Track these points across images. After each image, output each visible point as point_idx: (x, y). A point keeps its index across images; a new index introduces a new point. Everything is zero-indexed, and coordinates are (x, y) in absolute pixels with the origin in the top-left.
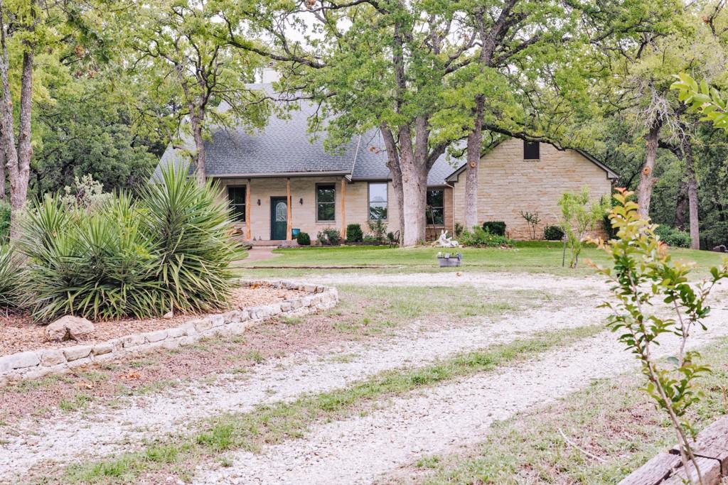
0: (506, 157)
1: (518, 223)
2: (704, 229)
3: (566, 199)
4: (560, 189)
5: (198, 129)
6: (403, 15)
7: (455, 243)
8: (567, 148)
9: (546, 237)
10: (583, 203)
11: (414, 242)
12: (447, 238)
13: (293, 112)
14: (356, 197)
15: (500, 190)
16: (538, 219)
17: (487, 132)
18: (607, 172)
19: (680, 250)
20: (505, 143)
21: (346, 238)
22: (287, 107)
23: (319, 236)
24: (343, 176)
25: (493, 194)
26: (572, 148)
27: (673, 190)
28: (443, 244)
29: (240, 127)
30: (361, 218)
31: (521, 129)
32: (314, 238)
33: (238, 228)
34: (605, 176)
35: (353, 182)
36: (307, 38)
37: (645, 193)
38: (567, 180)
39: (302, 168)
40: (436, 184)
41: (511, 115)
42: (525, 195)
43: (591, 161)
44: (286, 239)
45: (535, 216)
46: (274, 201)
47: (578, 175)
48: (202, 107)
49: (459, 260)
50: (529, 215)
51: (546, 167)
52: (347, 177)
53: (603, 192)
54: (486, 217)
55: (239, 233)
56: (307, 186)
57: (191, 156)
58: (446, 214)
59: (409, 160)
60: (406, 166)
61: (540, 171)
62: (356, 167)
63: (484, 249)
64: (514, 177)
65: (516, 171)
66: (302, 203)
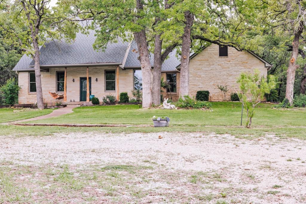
0: (209, 55)
1: (216, 92)
3: (243, 78)
4: (239, 73)
5: (35, 39)
7: (173, 106)
8: (243, 49)
9: (231, 99)
11: (148, 106)
12: (168, 103)
14: (126, 77)
15: (206, 73)
16: (227, 89)
17: (198, 40)
18: (265, 63)
20: (208, 48)
21: (119, 100)
22: (87, 27)
23: (104, 99)
24: (118, 65)
25: (202, 75)
26: (246, 50)
28: (165, 107)
29: (63, 39)
30: (129, 90)
31: (217, 39)
32: (101, 100)
33: (61, 95)
34: (264, 65)
35: (125, 69)
37: (292, 74)
38: (243, 68)
39: (95, 61)
41: (211, 31)
42: (220, 76)
43: (256, 57)
44: (86, 101)
45: (225, 88)
46: (82, 80)
47: (249, 65)
48: (37, 27)
49: (167, 122)
50: (222, 87)
51: (231, 61)
52: (121, 66)
53: (263, 74)
54: (199, 88)
55: (61, 98)
56: (100, 71)
57: (31, 54)
58: (177, 86)
59: (145, 54)
60: (143, 58)
61: (228, 63)
62: (127, 61)
63: (191, 110)
64: (214, 66)
65: (215, 63)
66: (97, 81)
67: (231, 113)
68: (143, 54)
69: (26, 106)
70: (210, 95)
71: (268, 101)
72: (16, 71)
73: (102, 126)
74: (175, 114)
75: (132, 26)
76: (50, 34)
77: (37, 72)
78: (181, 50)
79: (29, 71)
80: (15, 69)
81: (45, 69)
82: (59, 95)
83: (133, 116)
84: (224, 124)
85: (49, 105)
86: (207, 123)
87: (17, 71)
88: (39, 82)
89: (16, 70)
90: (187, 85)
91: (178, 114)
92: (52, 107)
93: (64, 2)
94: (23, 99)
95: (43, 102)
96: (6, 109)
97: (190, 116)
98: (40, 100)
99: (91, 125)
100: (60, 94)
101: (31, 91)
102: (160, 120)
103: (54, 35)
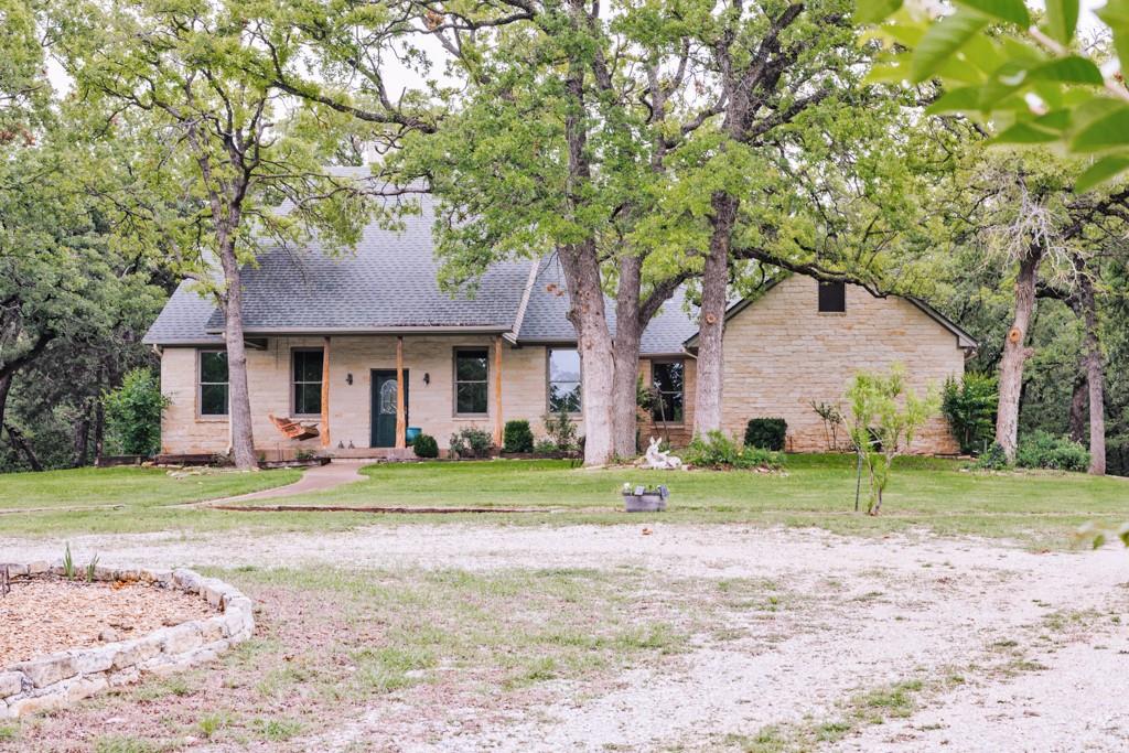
0: (787, 307)
1: (808, 421)
2: (1118, 433)
3: (860, 386)
4: (879, 364)
6: (578, 39)
7: (674, 461)
8: (889, 293)
10: (892, 395)
11: (602, 459)
12: (660, 451)
13: (408, 219)
14: (524, 372)
15: (778, 364)
16: (841, 416)
17: (752, 263)
18: (958, 336)
19: (1070, 475)
20: (786, 283)
21: (503, 445)
22: (399, 208)
23: (454, 442)
24: (499, 334)
25: (765, 371)
26: (898, 295)
27: (1066, 369)
28: (653, 463)
29: (314, 243)
30: (534, 413)
31: (810, 259)
32: (444, 445)
33: (309, 425)
34: (955, 343)
35: (520, 345)
36: (432, 84)
37: (1012, 376)
38: (891, 348)
39: (424, 319)
40: (670, 352)
41: (793, 234)
42: (821, 372)
43: (931, 316)
44: (394, 446)
45: (835, 410)
46: (379, 377)
47: (909, 340)
48: (236, 204)
49: (662, 499)
50: (826, 407)
51: (856, 327)
52: (507, 336)
53: (950, 370)
54: (754, 411)
55: (311, 434)
56: (437, 351)
57: (216, 293)
58: (687, 404)
59: (593, 308)
60: (589, 319)
61: (846, 331)
62: (526, 320)
63: (726, 473)
64: (802, 342)
65: (806, 333)
66: (428, 382)
67: (837, 481)
68: (588, 307)
69: (191, 461)
70: (790, 432)
71: (965, 452)
72: (155, 346)
73: (480, 511)
74: (683, 482)
75: (560, 227)
76: (273, 226)
77: (235, 351)
78: (699, 289)
79: (198, 347)
80: (151, 337)
81: (257, 342)
82: (302, 424)
83: (563, 487)
84: (813, 507)
85: (270, 458)
86: (767, 505)
87: (158, 345)
88: (242, 383)
89: (155, 342)
90: (716, 401)
91: (689, 482)
92: (284, 464)
93: (321, 123)
94: (177, 438)
95: (252, 448)
96: (125, 470)
97: (723, 487)
98: (242, 441)
99: (448, 508)
100: (305, 421)
101: (205, 411)
102: (644, 494)
103: (285, 228)
